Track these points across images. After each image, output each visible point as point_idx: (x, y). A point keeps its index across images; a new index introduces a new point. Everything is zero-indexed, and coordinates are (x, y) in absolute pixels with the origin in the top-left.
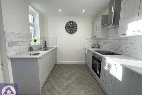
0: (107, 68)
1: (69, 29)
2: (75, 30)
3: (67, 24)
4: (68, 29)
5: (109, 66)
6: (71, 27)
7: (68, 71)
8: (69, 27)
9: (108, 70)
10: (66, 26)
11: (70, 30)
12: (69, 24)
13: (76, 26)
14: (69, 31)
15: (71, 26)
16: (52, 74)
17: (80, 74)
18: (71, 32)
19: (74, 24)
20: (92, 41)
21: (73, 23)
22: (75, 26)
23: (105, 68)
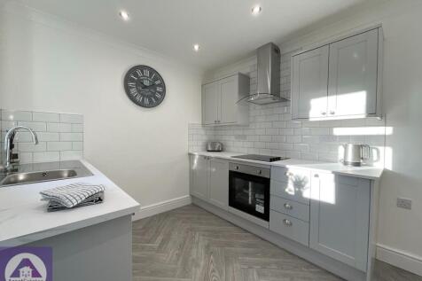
0: (293, 189)
1: (139, 91)
2: (158, 96)
3: (133, 71)
4: (133, 91)
5: (299, 184)
6: (145, 87)
8: (140, 83)
9: (295, 191)
10: (127, 79)
11: (144, 96)
12: (139, 72)
13: (163, 85)
14: (139, 98)
15: (147, 83)
17: (204, 235)
18: (147, 101)
19: (156, 79)
20: (203, 132)
21: (151, 74)
22: (159, 85)
23: (287, 190)
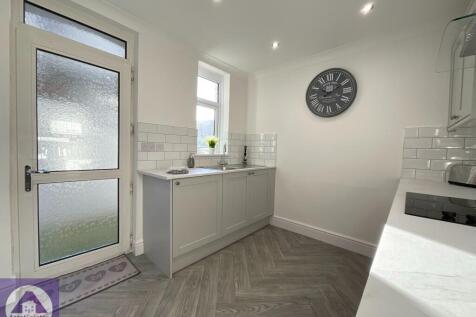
1: (320, 102)
2: (345, 99)
3: (314, 82)
4: (315, 103)
6: (329, 93)
7: (289, 258)
8: (322, 92)
10: (310, 92)
11: (325, 105)
12: (321, 81)
13: (353, 83)
14: (321, 109)
15: (329, 89)
16: (235, 245)
18: (329, 109)
19: (343, 78)
21: (336, 76)
22: (347, 85)
